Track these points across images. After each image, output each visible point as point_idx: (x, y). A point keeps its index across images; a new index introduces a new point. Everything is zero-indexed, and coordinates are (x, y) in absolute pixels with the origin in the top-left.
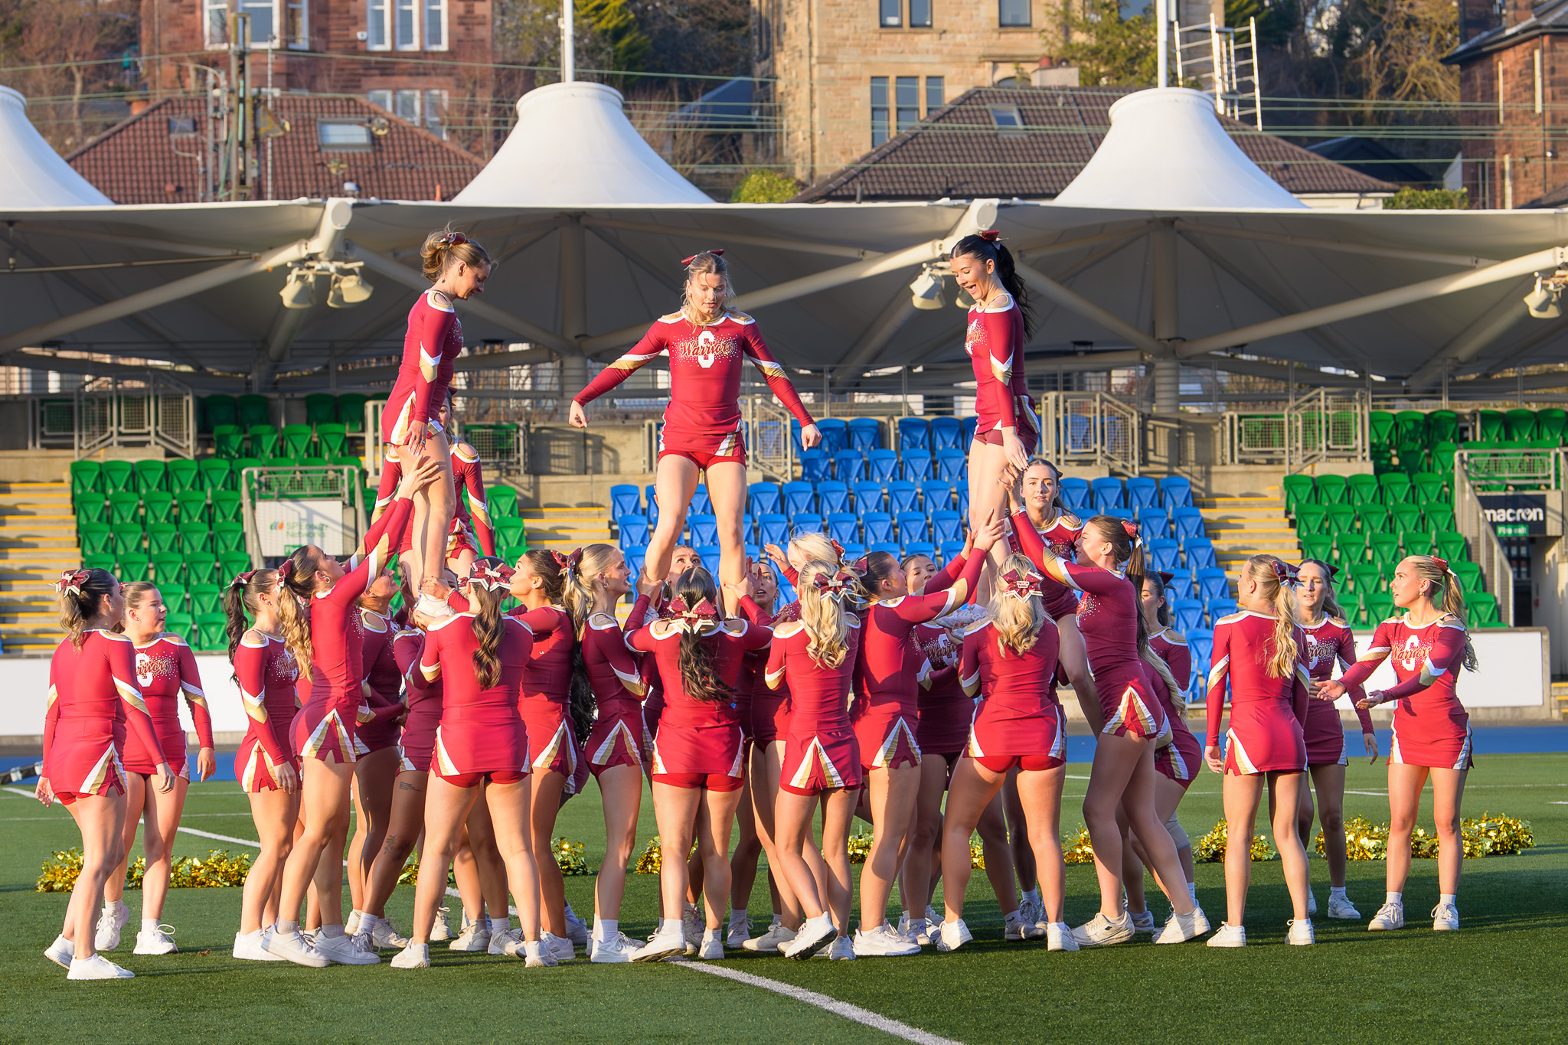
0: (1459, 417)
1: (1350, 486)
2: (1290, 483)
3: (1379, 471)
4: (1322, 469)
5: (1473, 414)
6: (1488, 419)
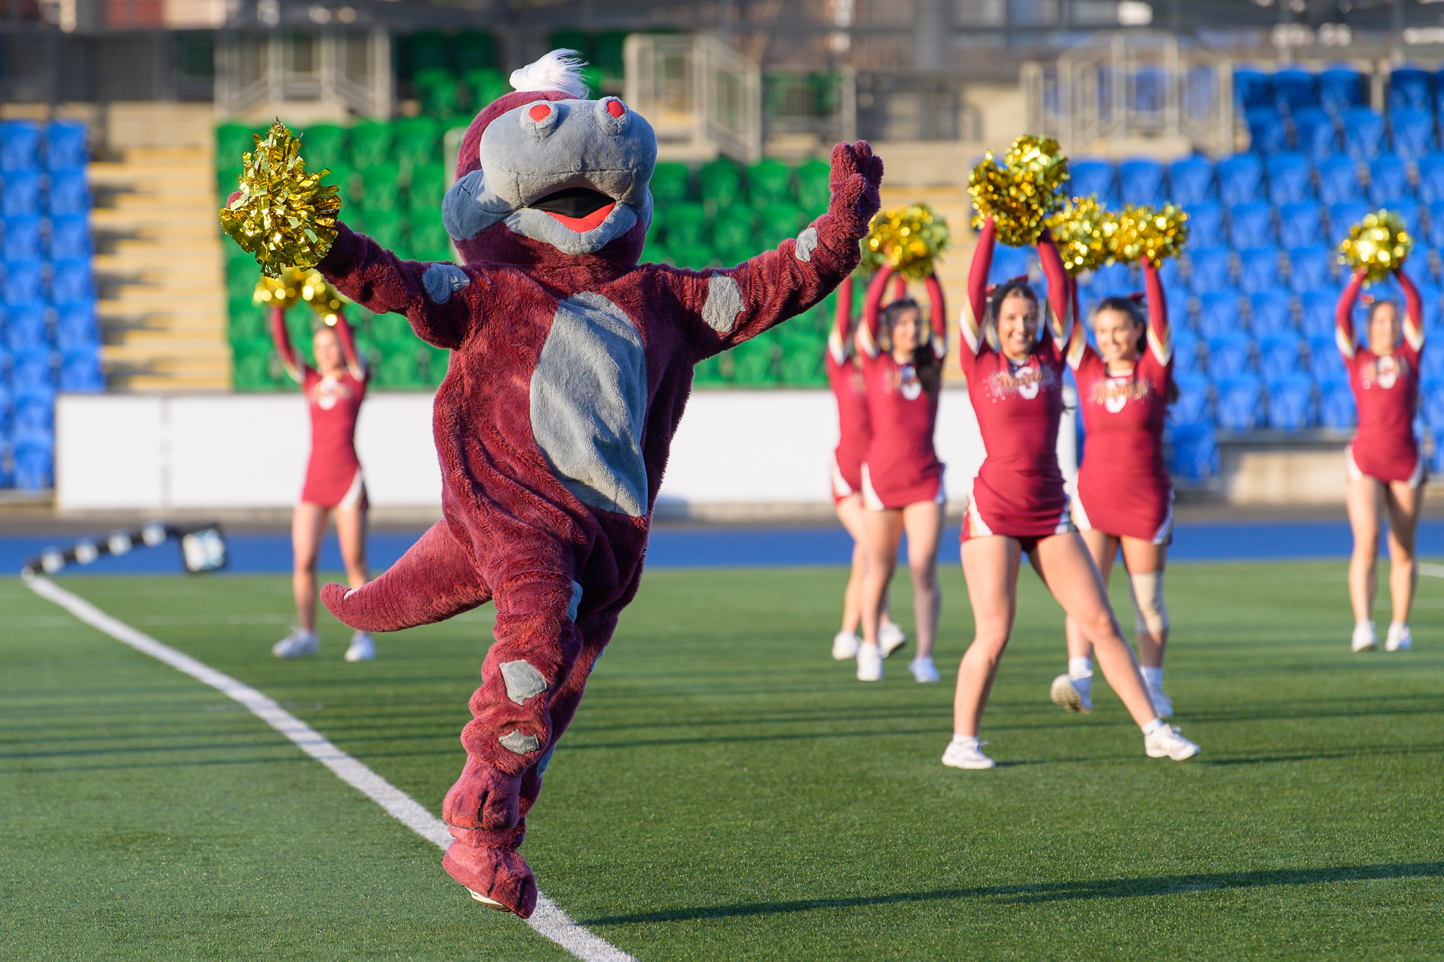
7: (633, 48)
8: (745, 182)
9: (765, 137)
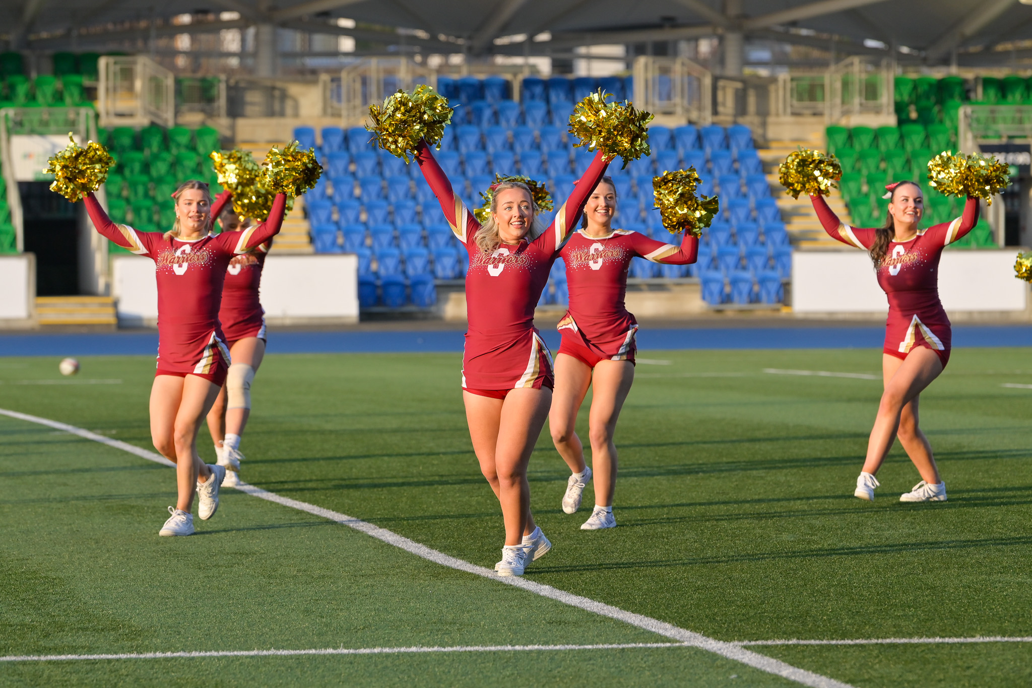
0: (964, 82)
1: (878, 134)
2: (831, 132)
3: (901, 122)
4: (855, 120)
5: (977, 79)
6: (987, 83)
7: (102, 62)
8: (167, 139)
9: (177, 113)
